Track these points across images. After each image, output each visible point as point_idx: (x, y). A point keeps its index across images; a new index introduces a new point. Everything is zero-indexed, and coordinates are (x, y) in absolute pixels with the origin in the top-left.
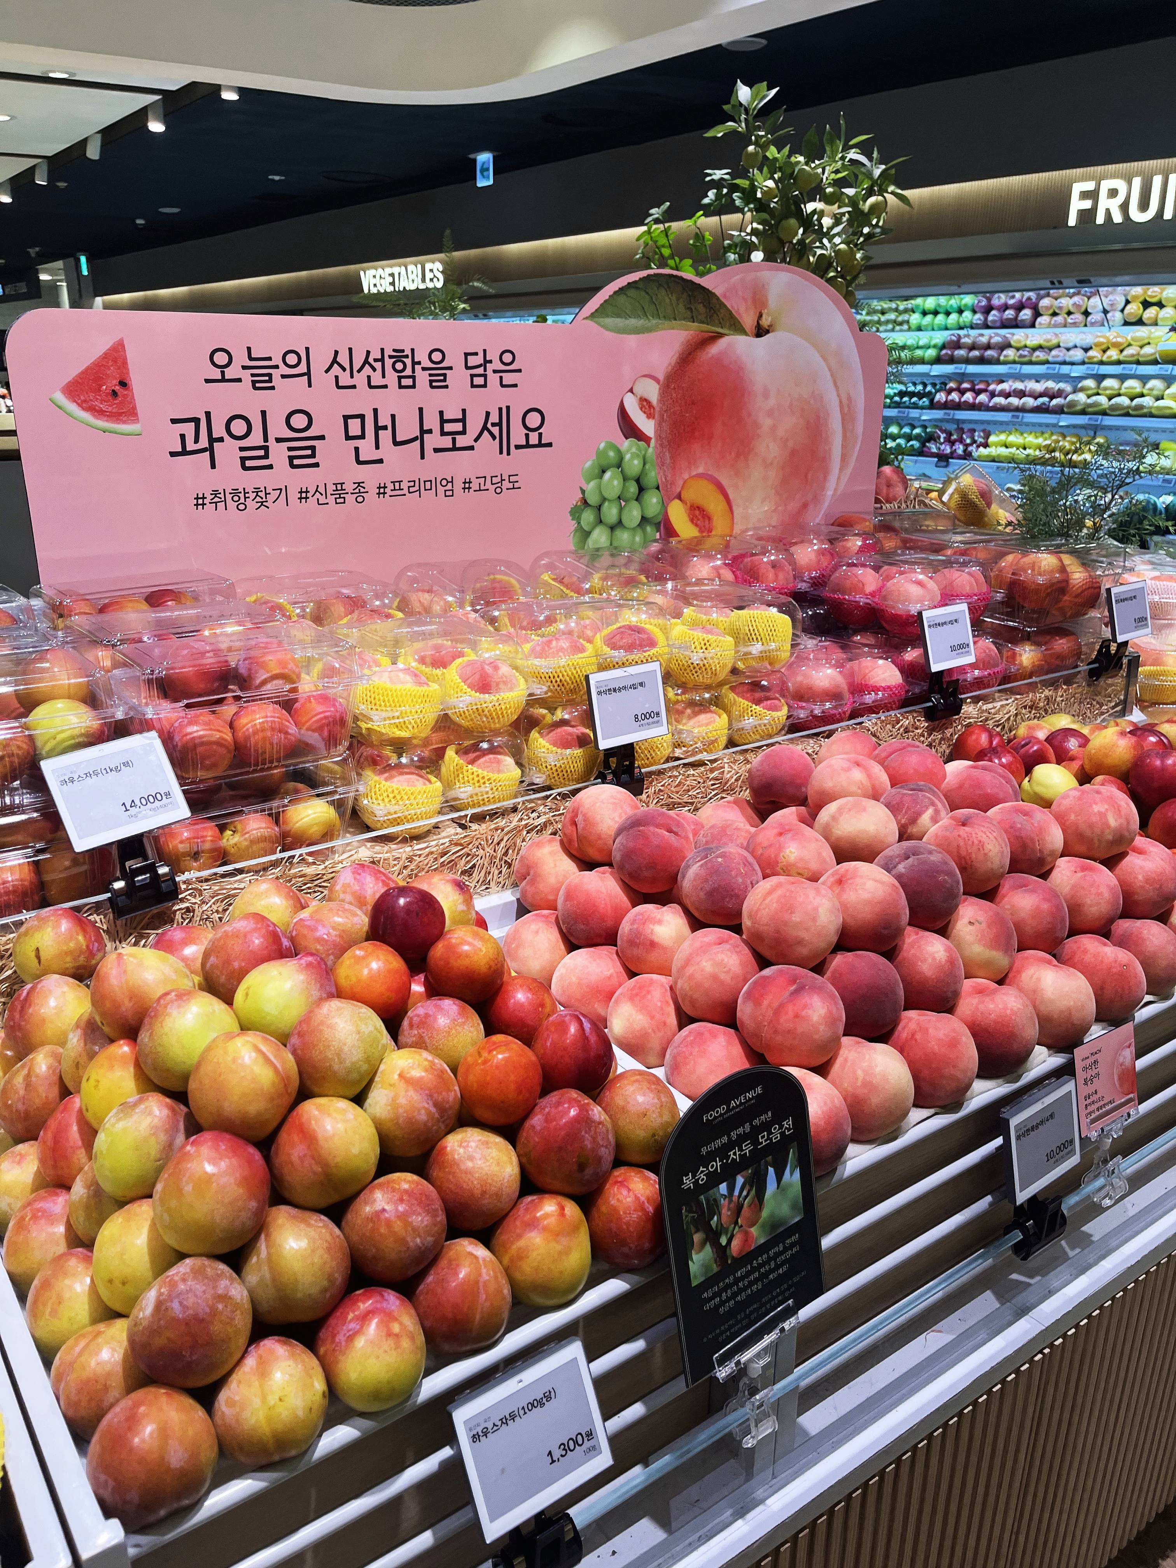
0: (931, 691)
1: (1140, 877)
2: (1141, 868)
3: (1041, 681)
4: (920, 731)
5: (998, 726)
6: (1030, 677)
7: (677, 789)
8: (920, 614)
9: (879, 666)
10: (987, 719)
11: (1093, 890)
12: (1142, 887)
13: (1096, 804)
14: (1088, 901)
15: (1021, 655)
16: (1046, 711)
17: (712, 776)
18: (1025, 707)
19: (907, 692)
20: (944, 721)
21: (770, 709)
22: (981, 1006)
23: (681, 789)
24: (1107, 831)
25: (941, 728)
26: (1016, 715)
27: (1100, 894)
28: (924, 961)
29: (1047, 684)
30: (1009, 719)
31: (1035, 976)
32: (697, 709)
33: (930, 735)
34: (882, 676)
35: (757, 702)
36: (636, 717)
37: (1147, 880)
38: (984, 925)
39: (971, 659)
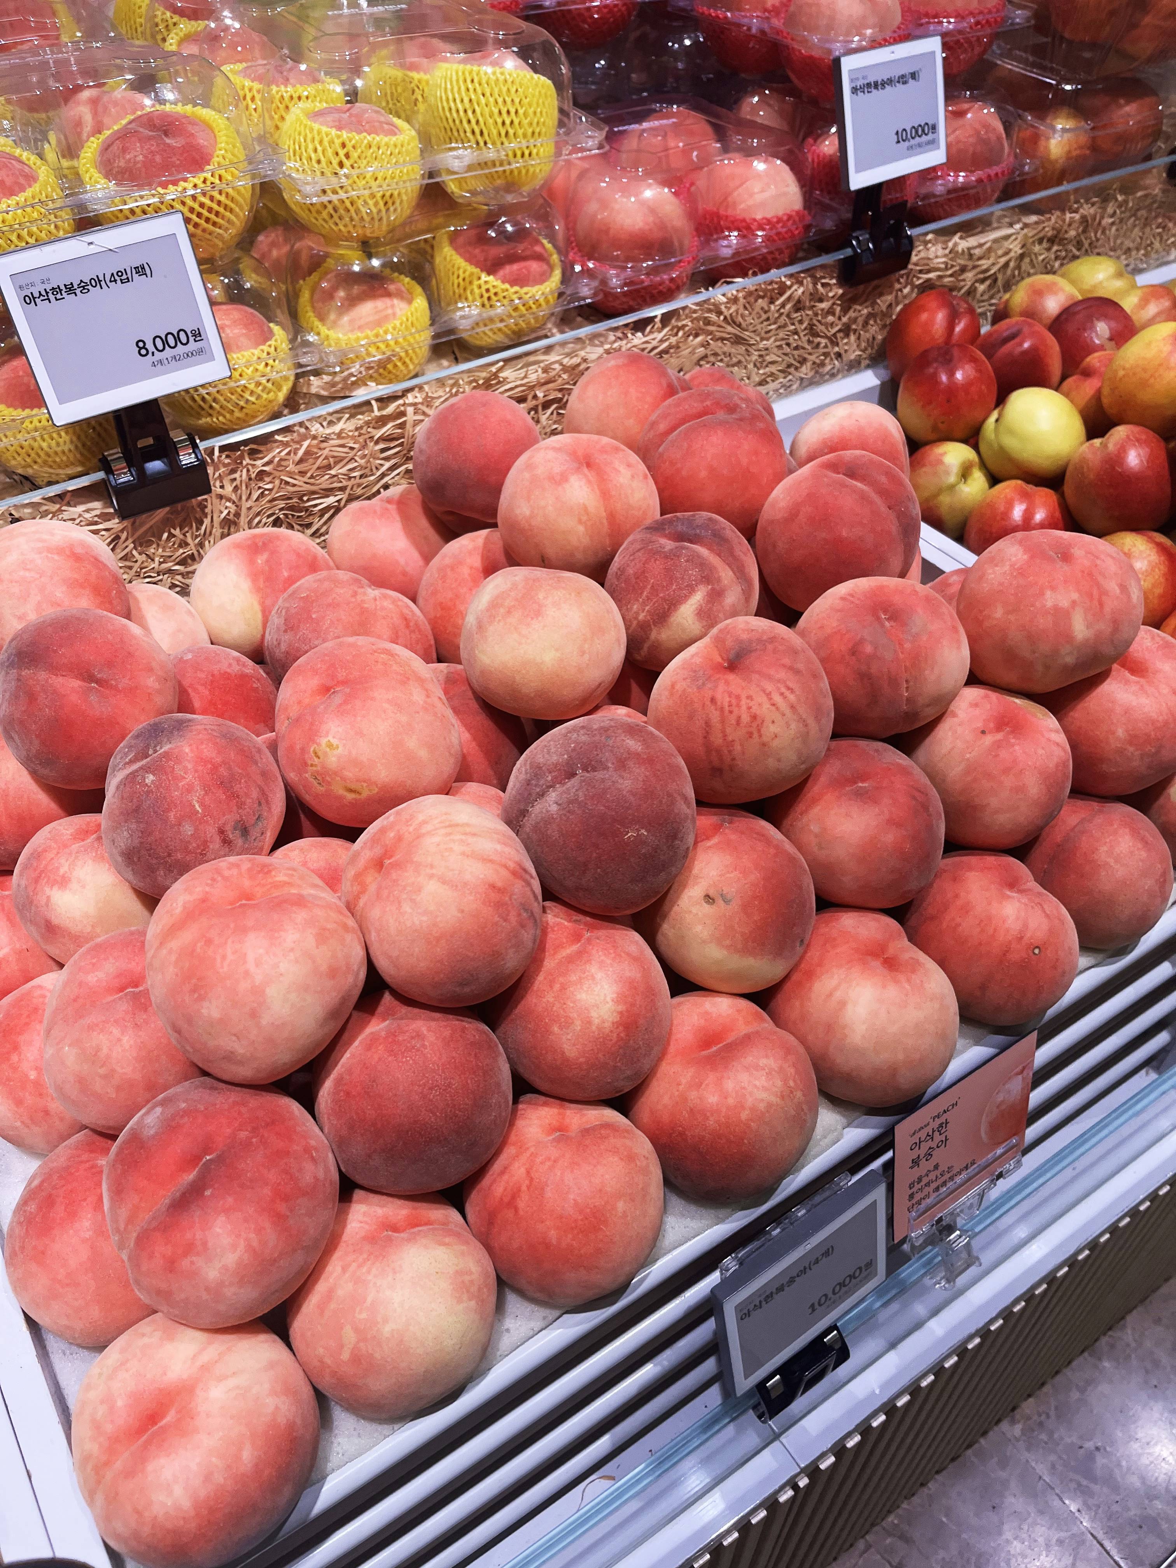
0: (856, 223)
1: (1120, 732)
2: (1127, 711)
3: (1076, 191)
4: (824, 305)
5: (982, 281)
6: (1059, 183)
7: (302, 467)
8: (837, 62)
9: (758, 176)
10: (963, 269)
11: (1008, 781)
12: (1121, 751)
13: (1053, 588)
14: (994, 802)
15: (1048, 139)
16: (1079, 245)
17: (378, 434)
18: (1040, 241)
19: (807, 228)
20: (875, 282)
21: (518, 281)
22: (693, 1095)
23: (311, 468)
24: (1065, 650)
25: (869, 298)
26: (1022, 257)
27: (1020, 789)
28: (567, 1023)
29: (1085, 194)
30: (1006, 265)
31: (838, 994)
32: (356, 290)
33: (845, 311)
34: (759, 198)
35: (492, 268)
36: (141, 347)
37: (1133, 739)
38: (735, 905)
39: (936, 157)
